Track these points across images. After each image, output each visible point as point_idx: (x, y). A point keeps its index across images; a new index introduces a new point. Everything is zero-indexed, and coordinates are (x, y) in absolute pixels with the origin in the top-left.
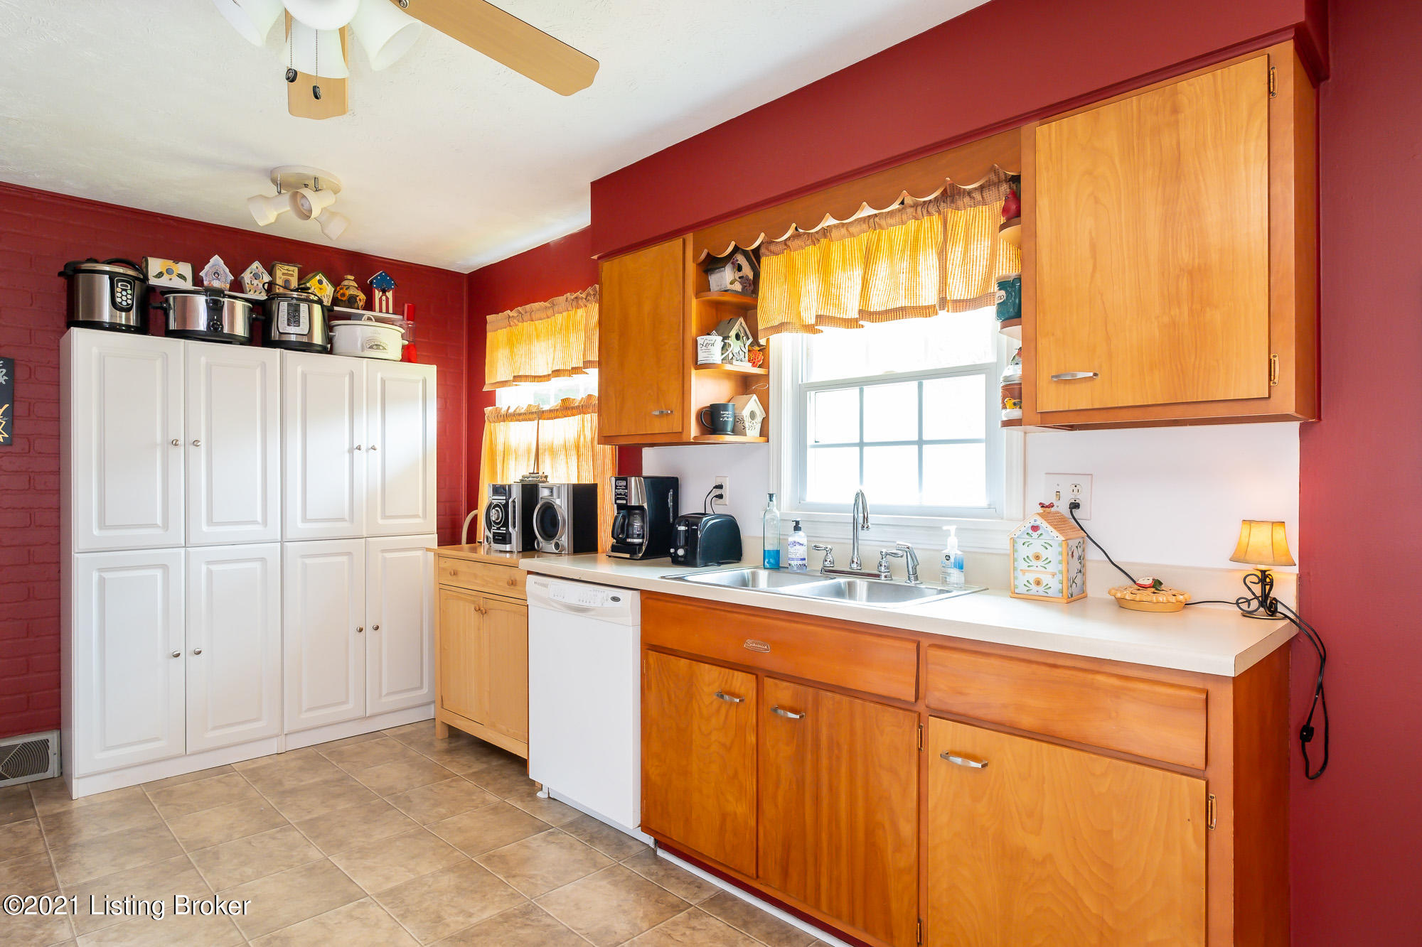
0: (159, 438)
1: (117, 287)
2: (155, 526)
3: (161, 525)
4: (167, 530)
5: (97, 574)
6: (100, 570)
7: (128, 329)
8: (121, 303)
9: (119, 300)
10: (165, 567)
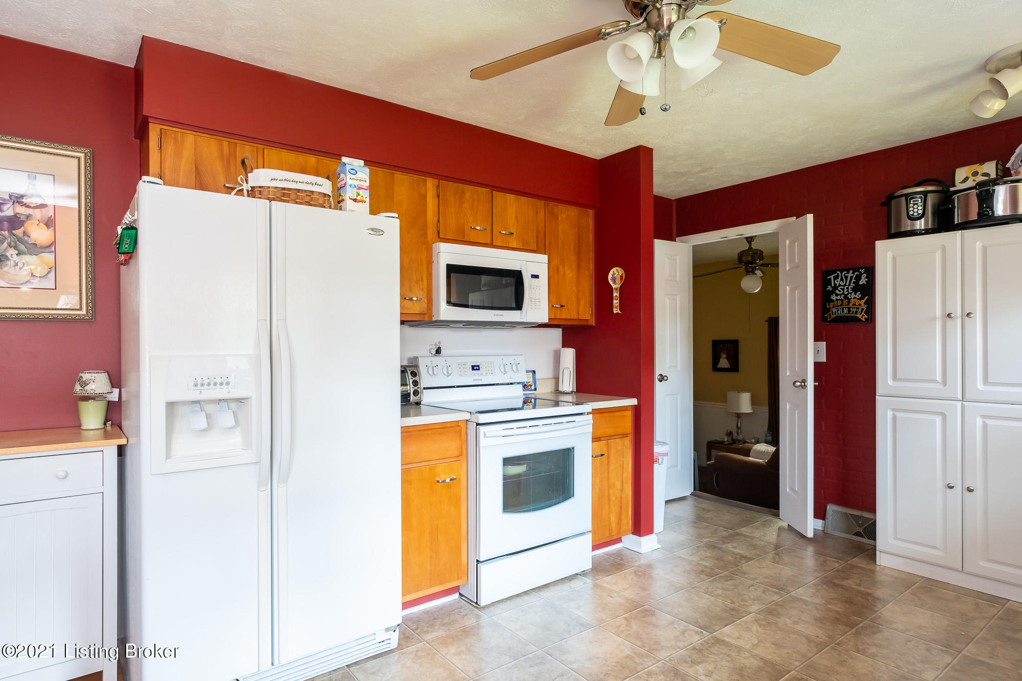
0: (938, 313)
1: (910, 203)
2: (935, 381)
3: (940, 381)
4: (945, 386)
5: (891, 413)
6: (894, 410)
7: (927, 232)
8: (913, 215)
9: (911, 213)
10: (944, 415)
